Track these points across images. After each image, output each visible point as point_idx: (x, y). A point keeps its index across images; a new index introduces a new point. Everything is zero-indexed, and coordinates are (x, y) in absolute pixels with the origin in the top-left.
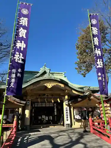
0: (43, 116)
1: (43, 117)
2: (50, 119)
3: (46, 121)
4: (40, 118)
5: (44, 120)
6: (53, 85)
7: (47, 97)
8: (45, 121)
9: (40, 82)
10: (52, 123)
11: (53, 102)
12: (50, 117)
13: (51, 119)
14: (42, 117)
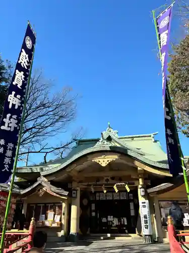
0: (109, 217)
1: (109, 219)
2: (122, 223)
3: (117, 226)
4: (104, 220)
5: (112, 225)
6: (110, 160)
7: (106, 182)
8: (114, 227)
9: (87, 158)
10: (126, 231)
11: (117, 192)
12: (122, 220)
13: (126, 223)
14: (107, 218)
